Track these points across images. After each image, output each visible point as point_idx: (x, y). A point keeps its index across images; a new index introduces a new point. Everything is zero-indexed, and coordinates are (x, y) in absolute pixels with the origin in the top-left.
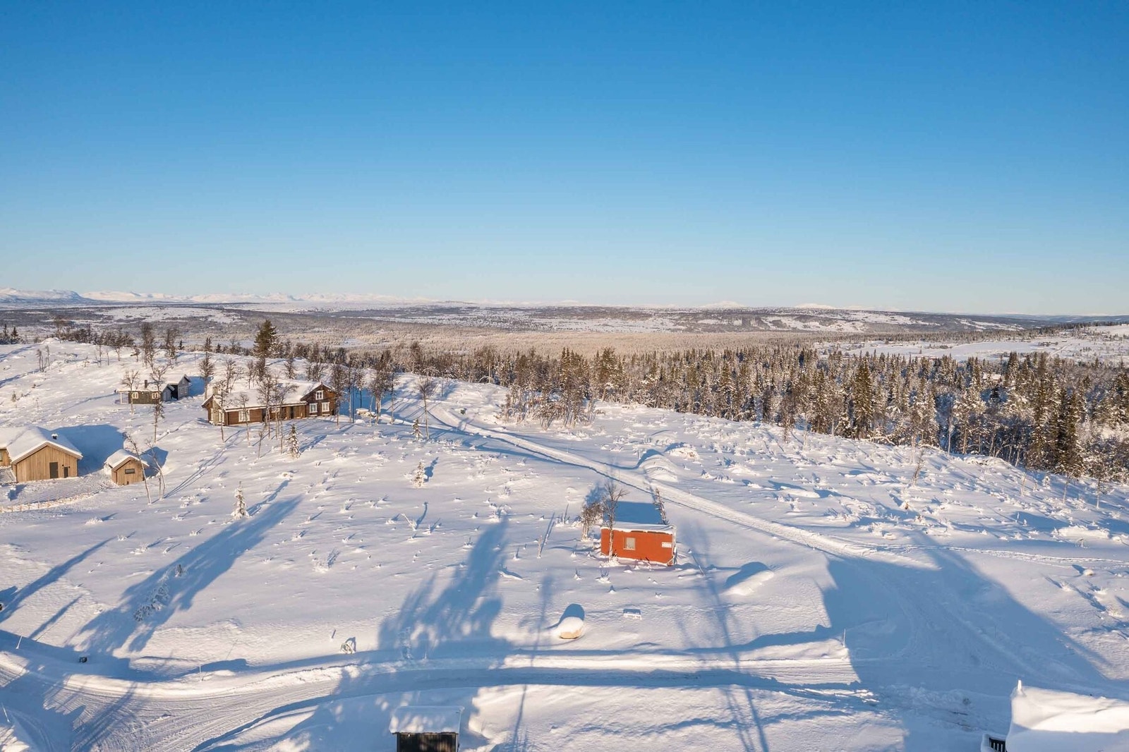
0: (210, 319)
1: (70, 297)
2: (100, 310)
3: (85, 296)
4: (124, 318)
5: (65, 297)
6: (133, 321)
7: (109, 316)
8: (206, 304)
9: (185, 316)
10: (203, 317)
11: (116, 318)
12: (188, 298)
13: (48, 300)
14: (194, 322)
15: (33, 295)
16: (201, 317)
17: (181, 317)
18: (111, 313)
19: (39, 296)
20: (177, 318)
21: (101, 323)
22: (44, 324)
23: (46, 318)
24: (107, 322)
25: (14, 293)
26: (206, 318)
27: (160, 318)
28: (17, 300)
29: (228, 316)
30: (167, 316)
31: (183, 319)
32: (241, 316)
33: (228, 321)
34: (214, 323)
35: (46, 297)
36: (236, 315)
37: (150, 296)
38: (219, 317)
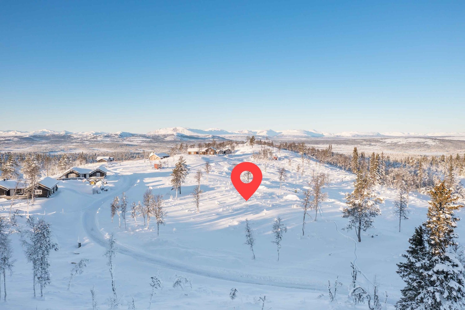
0: (425, 143)
1: (376, 135)
2: (382, 139)
3: (382, 134)
4: (390, 142)
5: (374, 134)
6: (393, 143)
7: (385, 142)
8: (429, 137)
9: (415, 142)
10: (423, 142)
11: (387, 142)
12: (425, 134)
13: (368, 136)
14: (418, 144)
15: (363, 134)
16: (422, 142)
17: (413, 142)
18: (386, 140)
19: (365, 134)
20: (411, 143)
21: (381, 144)
22: (361, 144)
23: (362, 142)
24: (383, 144)
25: (357, 133)
26: (424, 142)
27: (404, 143)
28: (358, 136)
29: (434, 142)
30: (407, 142)
31: (414, 143)
32: (440, 142)
33: (434, 144)
34: (427, 145)
35: (368, 134)
36: (438, 141)
37: (409, 134)
38: (430, 142)
